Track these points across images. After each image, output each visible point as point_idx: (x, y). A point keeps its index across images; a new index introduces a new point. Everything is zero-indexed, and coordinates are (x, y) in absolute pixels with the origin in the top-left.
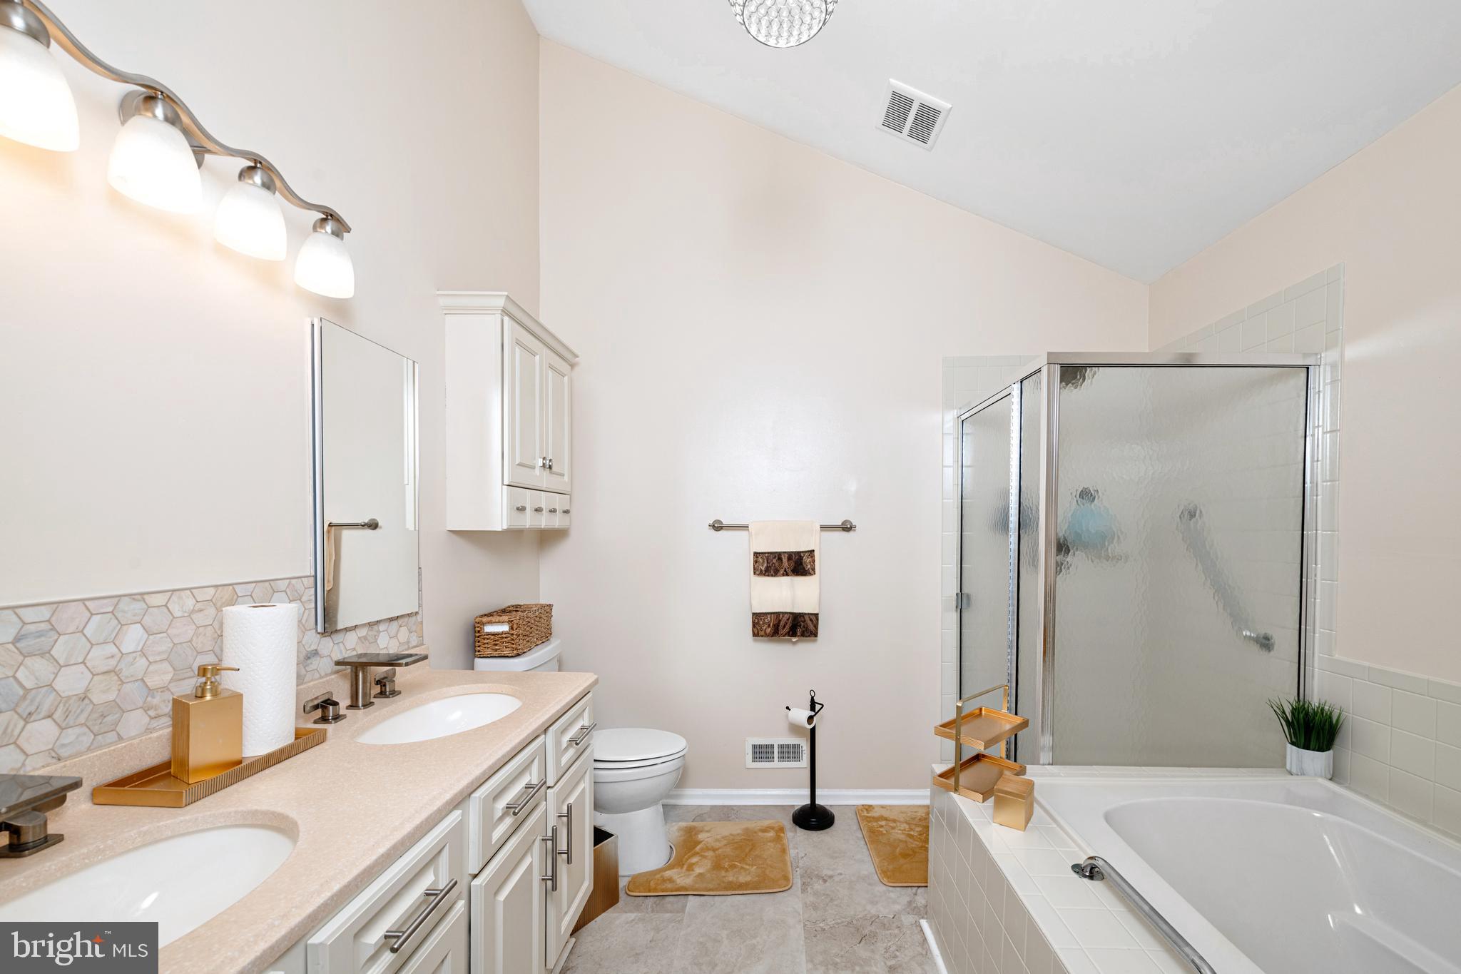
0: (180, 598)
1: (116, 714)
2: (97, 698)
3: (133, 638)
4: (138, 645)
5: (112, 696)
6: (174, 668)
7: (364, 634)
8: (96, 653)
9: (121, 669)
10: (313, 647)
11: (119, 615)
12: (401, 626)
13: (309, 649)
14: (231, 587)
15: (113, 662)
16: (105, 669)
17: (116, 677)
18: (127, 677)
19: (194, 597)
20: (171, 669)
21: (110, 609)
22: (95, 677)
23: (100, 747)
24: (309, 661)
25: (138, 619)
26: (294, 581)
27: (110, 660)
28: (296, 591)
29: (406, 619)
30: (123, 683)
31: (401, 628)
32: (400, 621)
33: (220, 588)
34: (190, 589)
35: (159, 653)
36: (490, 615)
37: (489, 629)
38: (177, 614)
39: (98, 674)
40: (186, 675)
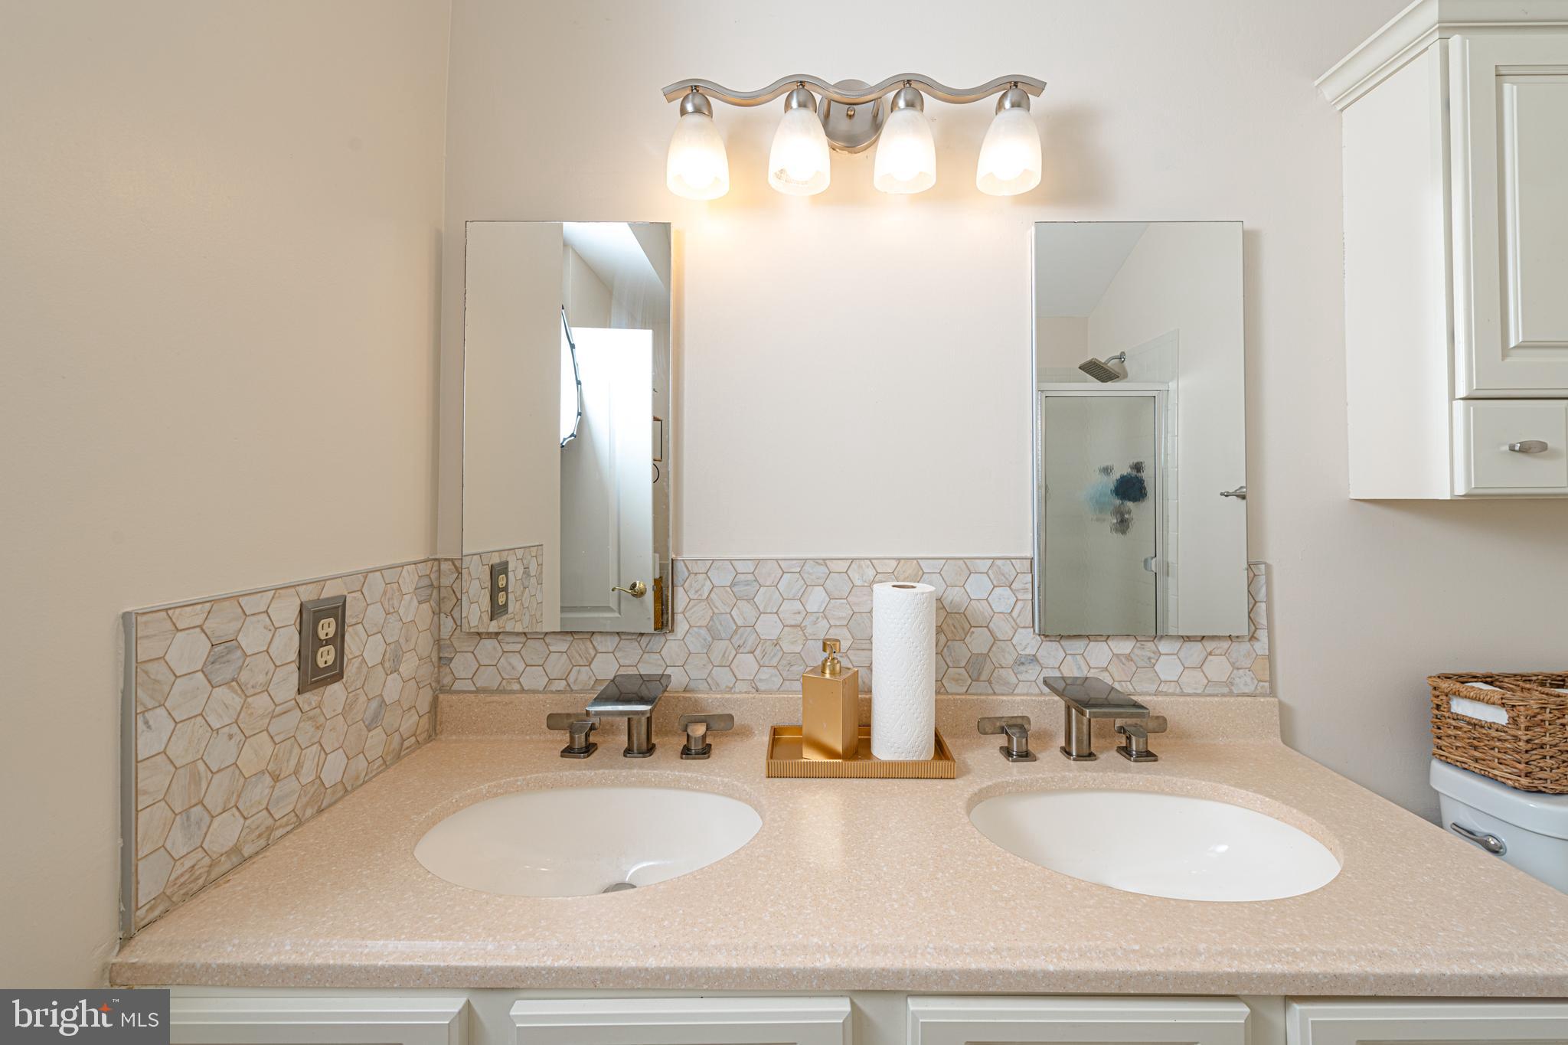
0: (860, 566)
1: (801, 666)
2: (786, 647)
3: (816, 599)
4: (820, 606)
5: (798, 649)
6: (852, 637)
7: (1128, 651)
8: (786, 606)
9: (805, 626)
10: (1029, 651)
11: (805, 576)
12: (1210, 654)
13: (1023, 653)
14: (915, 561)
15: (799, 618)
16: (793, 623)
17: (801, 633)
18: (810, 635)
19: (874, 567)
20: (850, 637)
21: (798, 570)
22: (785, 628)
23: (785, 692)
24: (1022, 668)
25: (821, 581)
26: (998, 562)
27: (797, 615)
28: (1003, 575)
29: (1225, 644)
30: (807, 639)
31: (1210, 657)
32: (1210, 645)
33: (903, 561)
34: (870, 559)
35: (840, 618)
36: (1463, 679)
37: (1461, 707)
38: (858, 583)
39: (787, 626)
40: (864, 647)
